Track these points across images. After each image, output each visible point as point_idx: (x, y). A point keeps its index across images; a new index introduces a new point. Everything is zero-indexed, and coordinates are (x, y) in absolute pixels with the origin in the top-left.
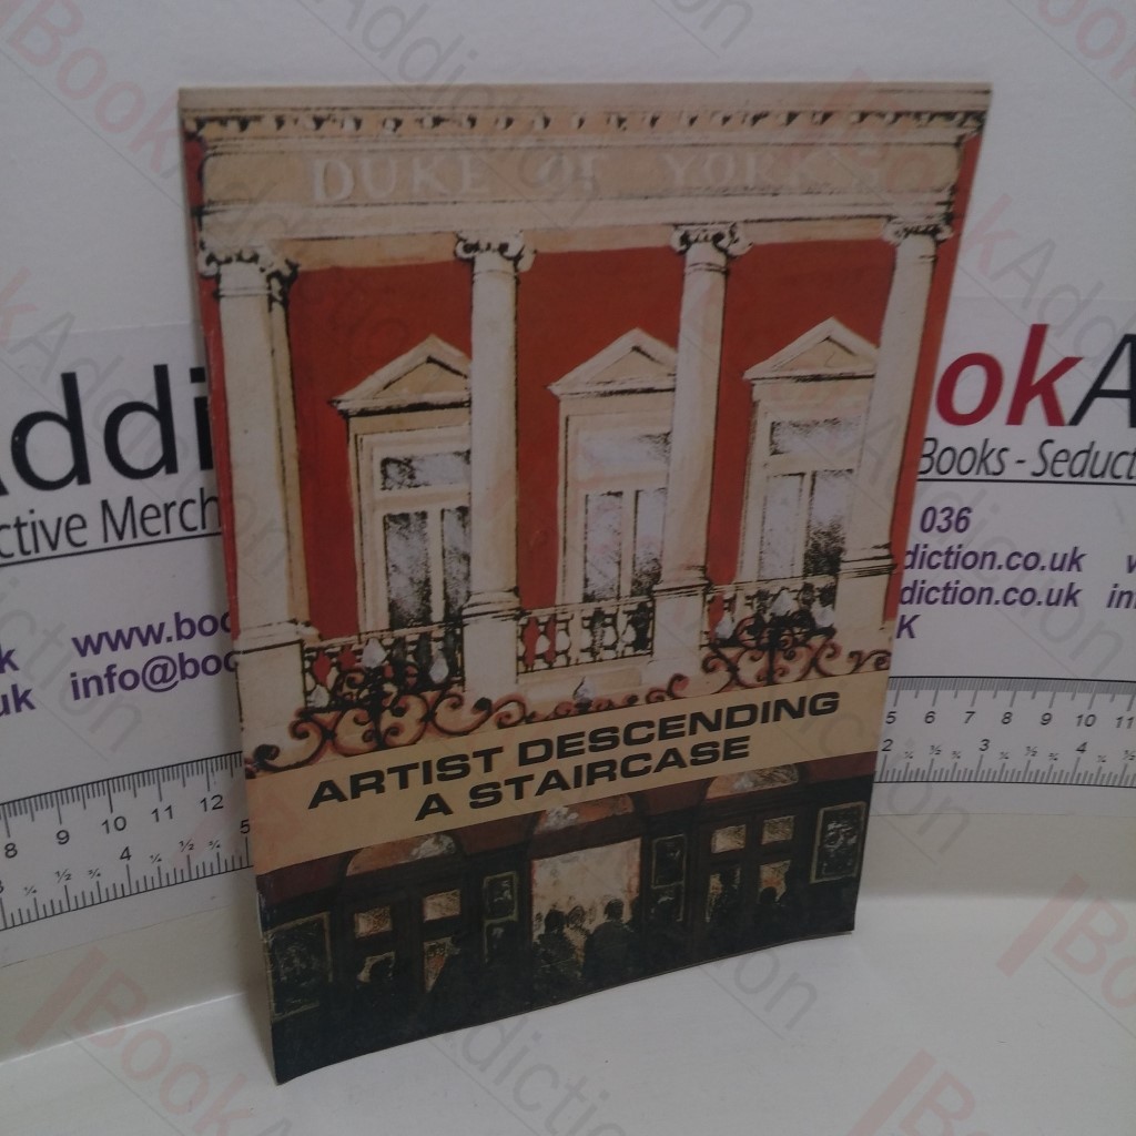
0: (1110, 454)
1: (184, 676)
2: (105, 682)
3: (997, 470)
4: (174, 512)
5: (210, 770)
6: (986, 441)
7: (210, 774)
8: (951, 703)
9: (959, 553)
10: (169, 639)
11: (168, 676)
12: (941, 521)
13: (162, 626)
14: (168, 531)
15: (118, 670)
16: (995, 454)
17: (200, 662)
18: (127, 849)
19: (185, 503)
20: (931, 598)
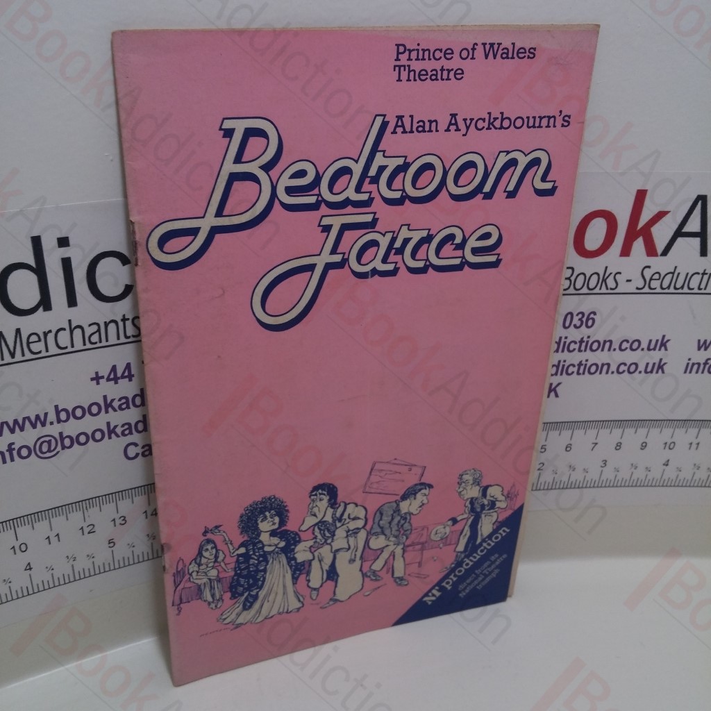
0: (688, 273)
1: (64, 447)
2: (7, 455)
3: (614, 287)
4: (51, 337)
5: (85, 508)
6: (606, 268)
7: (85, 511)
8: (582, 438)
9: (588, 341)
10: (52, 423)
11: (52, 448)
12: (576, 321)
14: (47, 351)
15: (16, 447)
16: (612, 276)
17: (74, 437)
18: (29, 564)
19: (58, 331)
20: (570, 371)
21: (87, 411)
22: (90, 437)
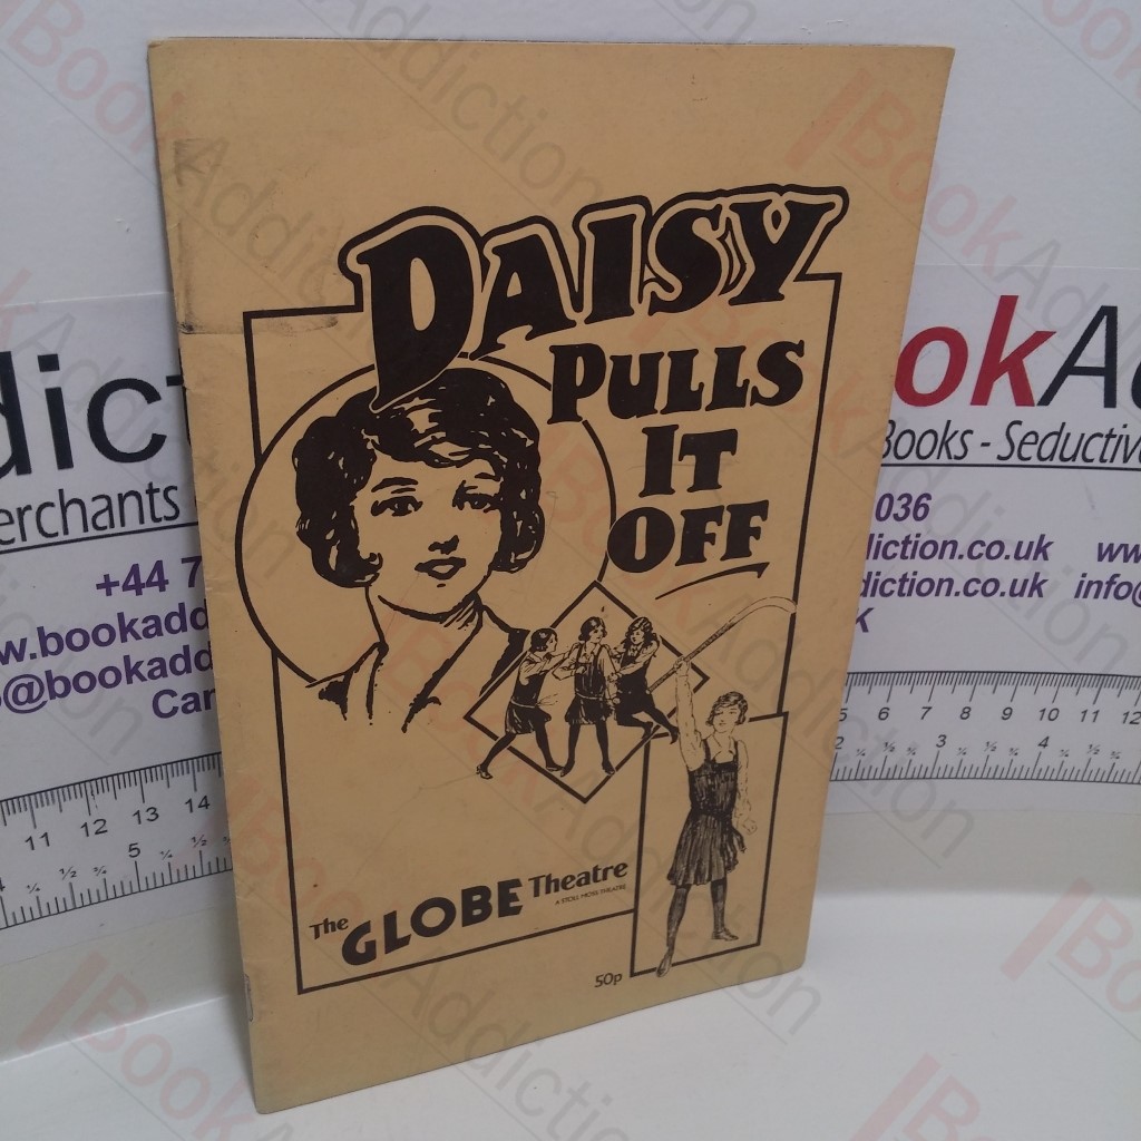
0: (1083, 435)
1: (53, 695)
3: (960, 454)
4: (30, 517)
5: (89, 792)
6: (949, 422)
7: (91, 797)
8: (906, 700)
9: (916, 543)
10: (33, 656)
11: (35, 696)
12: (898, 509)
13: (23, 642)
14: (24, 539)
16: (958, 436)
17: (71, 678)
19: (41, 508)
20: (887, 590)
21: (91, 637)
22: (97, 680)
